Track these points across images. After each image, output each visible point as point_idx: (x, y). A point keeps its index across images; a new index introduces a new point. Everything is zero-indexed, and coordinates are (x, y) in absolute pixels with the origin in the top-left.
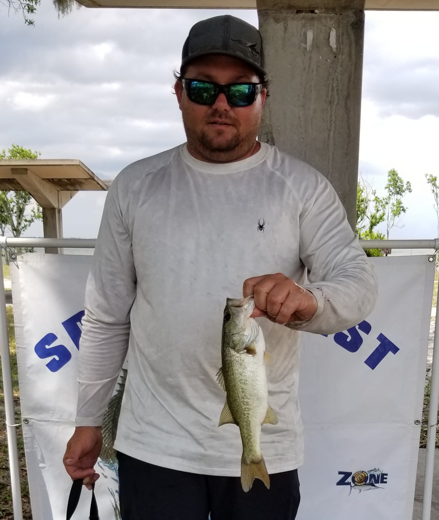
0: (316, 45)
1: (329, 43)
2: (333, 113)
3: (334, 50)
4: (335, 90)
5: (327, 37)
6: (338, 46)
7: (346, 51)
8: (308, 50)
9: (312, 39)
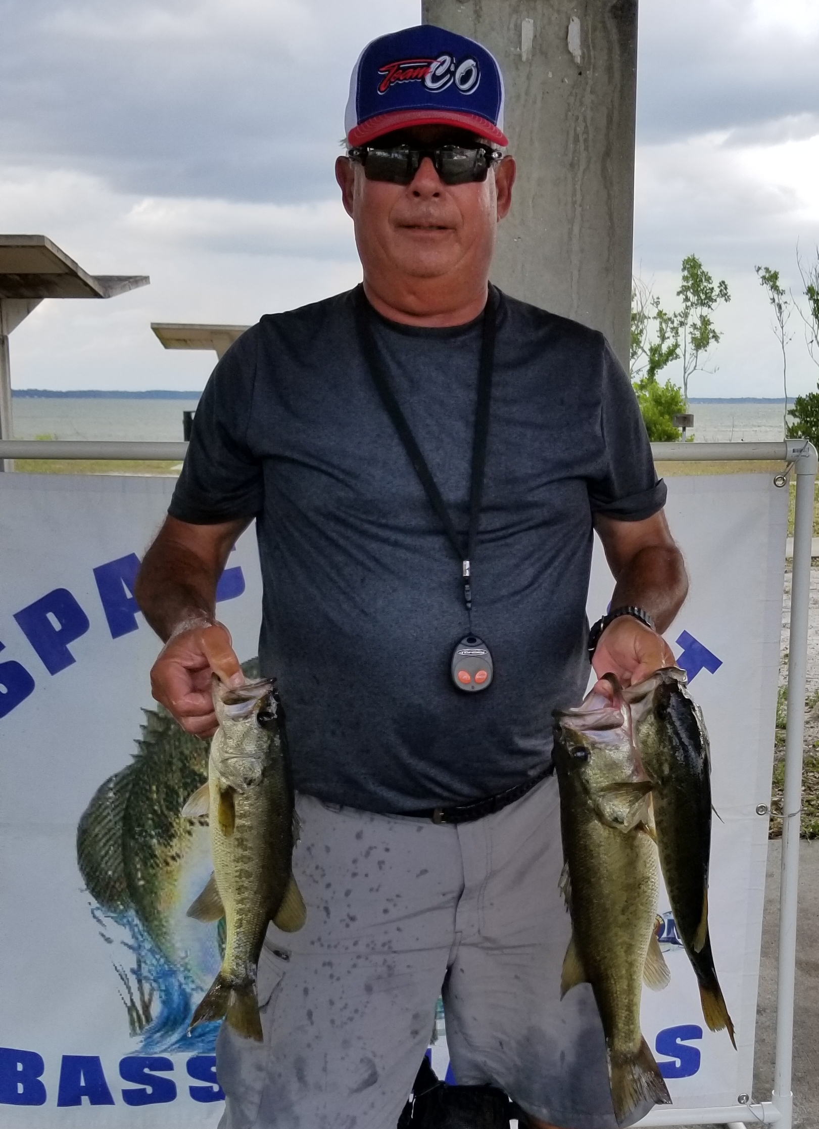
0: (540, 48)
1: (567, 45)
2: (578, 187)
3: (578, 60)
4: (581, 139)
5: (562, 34)
6: (585, 51)
7: (601, 62)
8: (524, 58)
9: (532, 37)
